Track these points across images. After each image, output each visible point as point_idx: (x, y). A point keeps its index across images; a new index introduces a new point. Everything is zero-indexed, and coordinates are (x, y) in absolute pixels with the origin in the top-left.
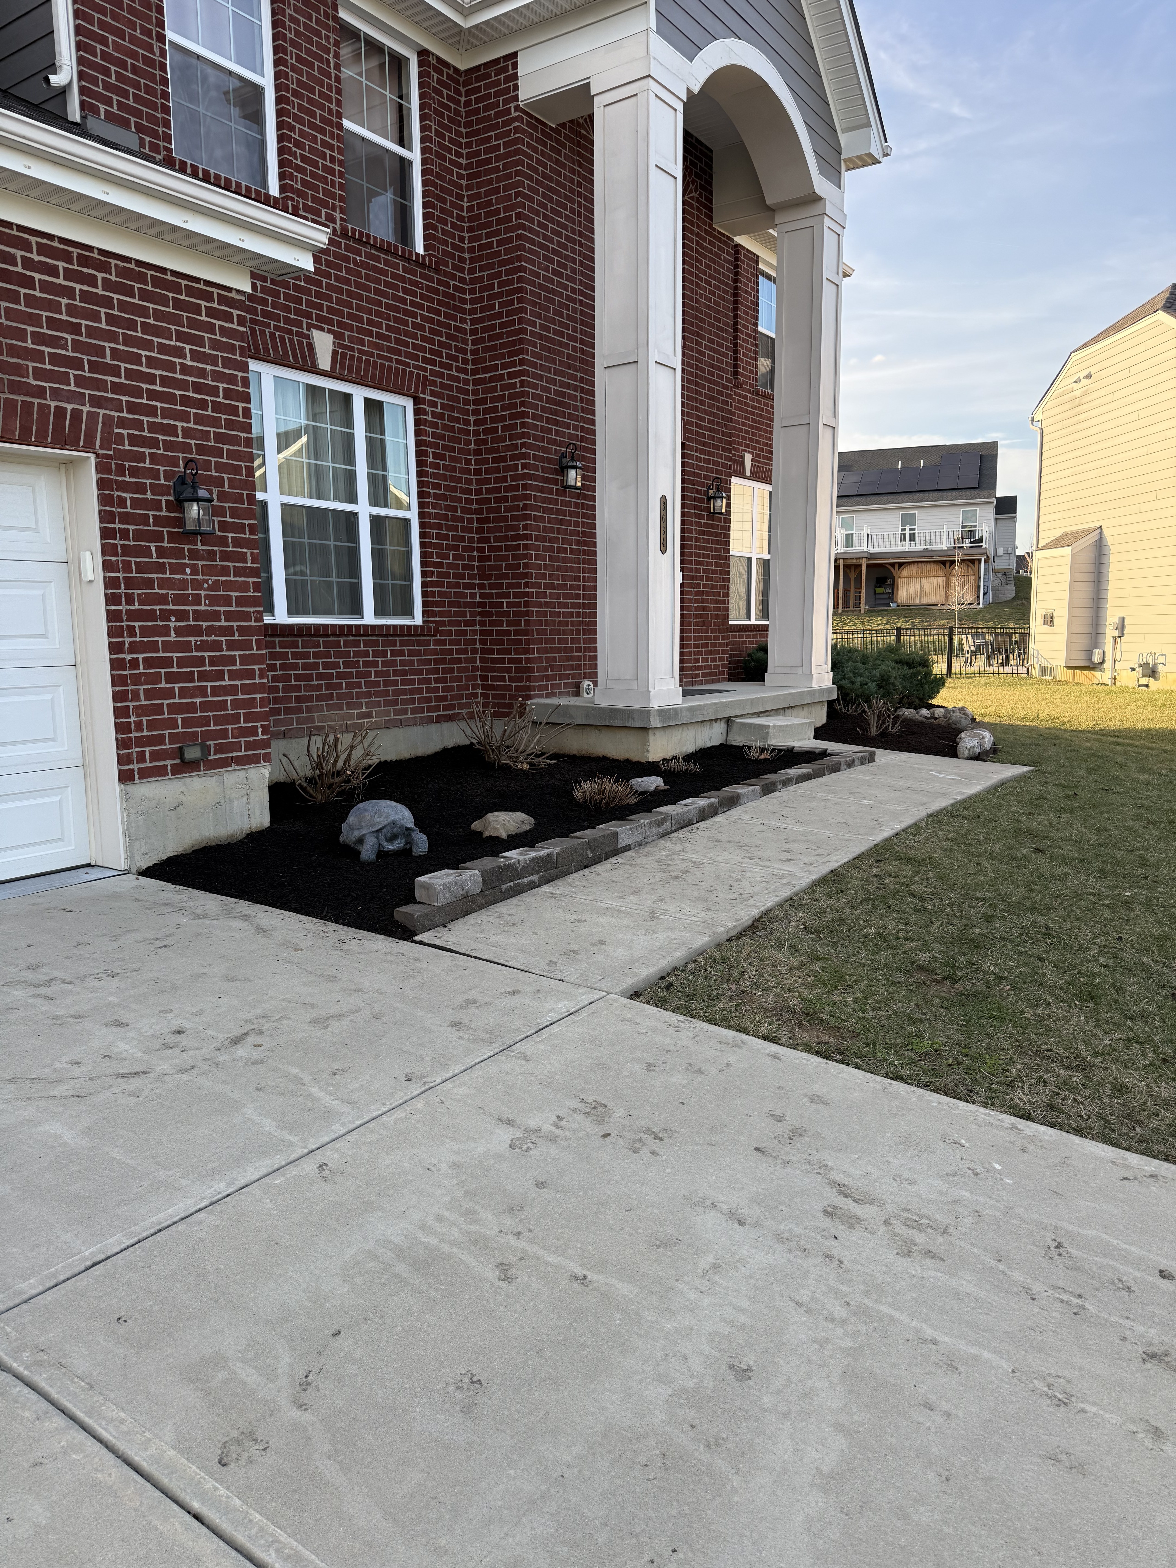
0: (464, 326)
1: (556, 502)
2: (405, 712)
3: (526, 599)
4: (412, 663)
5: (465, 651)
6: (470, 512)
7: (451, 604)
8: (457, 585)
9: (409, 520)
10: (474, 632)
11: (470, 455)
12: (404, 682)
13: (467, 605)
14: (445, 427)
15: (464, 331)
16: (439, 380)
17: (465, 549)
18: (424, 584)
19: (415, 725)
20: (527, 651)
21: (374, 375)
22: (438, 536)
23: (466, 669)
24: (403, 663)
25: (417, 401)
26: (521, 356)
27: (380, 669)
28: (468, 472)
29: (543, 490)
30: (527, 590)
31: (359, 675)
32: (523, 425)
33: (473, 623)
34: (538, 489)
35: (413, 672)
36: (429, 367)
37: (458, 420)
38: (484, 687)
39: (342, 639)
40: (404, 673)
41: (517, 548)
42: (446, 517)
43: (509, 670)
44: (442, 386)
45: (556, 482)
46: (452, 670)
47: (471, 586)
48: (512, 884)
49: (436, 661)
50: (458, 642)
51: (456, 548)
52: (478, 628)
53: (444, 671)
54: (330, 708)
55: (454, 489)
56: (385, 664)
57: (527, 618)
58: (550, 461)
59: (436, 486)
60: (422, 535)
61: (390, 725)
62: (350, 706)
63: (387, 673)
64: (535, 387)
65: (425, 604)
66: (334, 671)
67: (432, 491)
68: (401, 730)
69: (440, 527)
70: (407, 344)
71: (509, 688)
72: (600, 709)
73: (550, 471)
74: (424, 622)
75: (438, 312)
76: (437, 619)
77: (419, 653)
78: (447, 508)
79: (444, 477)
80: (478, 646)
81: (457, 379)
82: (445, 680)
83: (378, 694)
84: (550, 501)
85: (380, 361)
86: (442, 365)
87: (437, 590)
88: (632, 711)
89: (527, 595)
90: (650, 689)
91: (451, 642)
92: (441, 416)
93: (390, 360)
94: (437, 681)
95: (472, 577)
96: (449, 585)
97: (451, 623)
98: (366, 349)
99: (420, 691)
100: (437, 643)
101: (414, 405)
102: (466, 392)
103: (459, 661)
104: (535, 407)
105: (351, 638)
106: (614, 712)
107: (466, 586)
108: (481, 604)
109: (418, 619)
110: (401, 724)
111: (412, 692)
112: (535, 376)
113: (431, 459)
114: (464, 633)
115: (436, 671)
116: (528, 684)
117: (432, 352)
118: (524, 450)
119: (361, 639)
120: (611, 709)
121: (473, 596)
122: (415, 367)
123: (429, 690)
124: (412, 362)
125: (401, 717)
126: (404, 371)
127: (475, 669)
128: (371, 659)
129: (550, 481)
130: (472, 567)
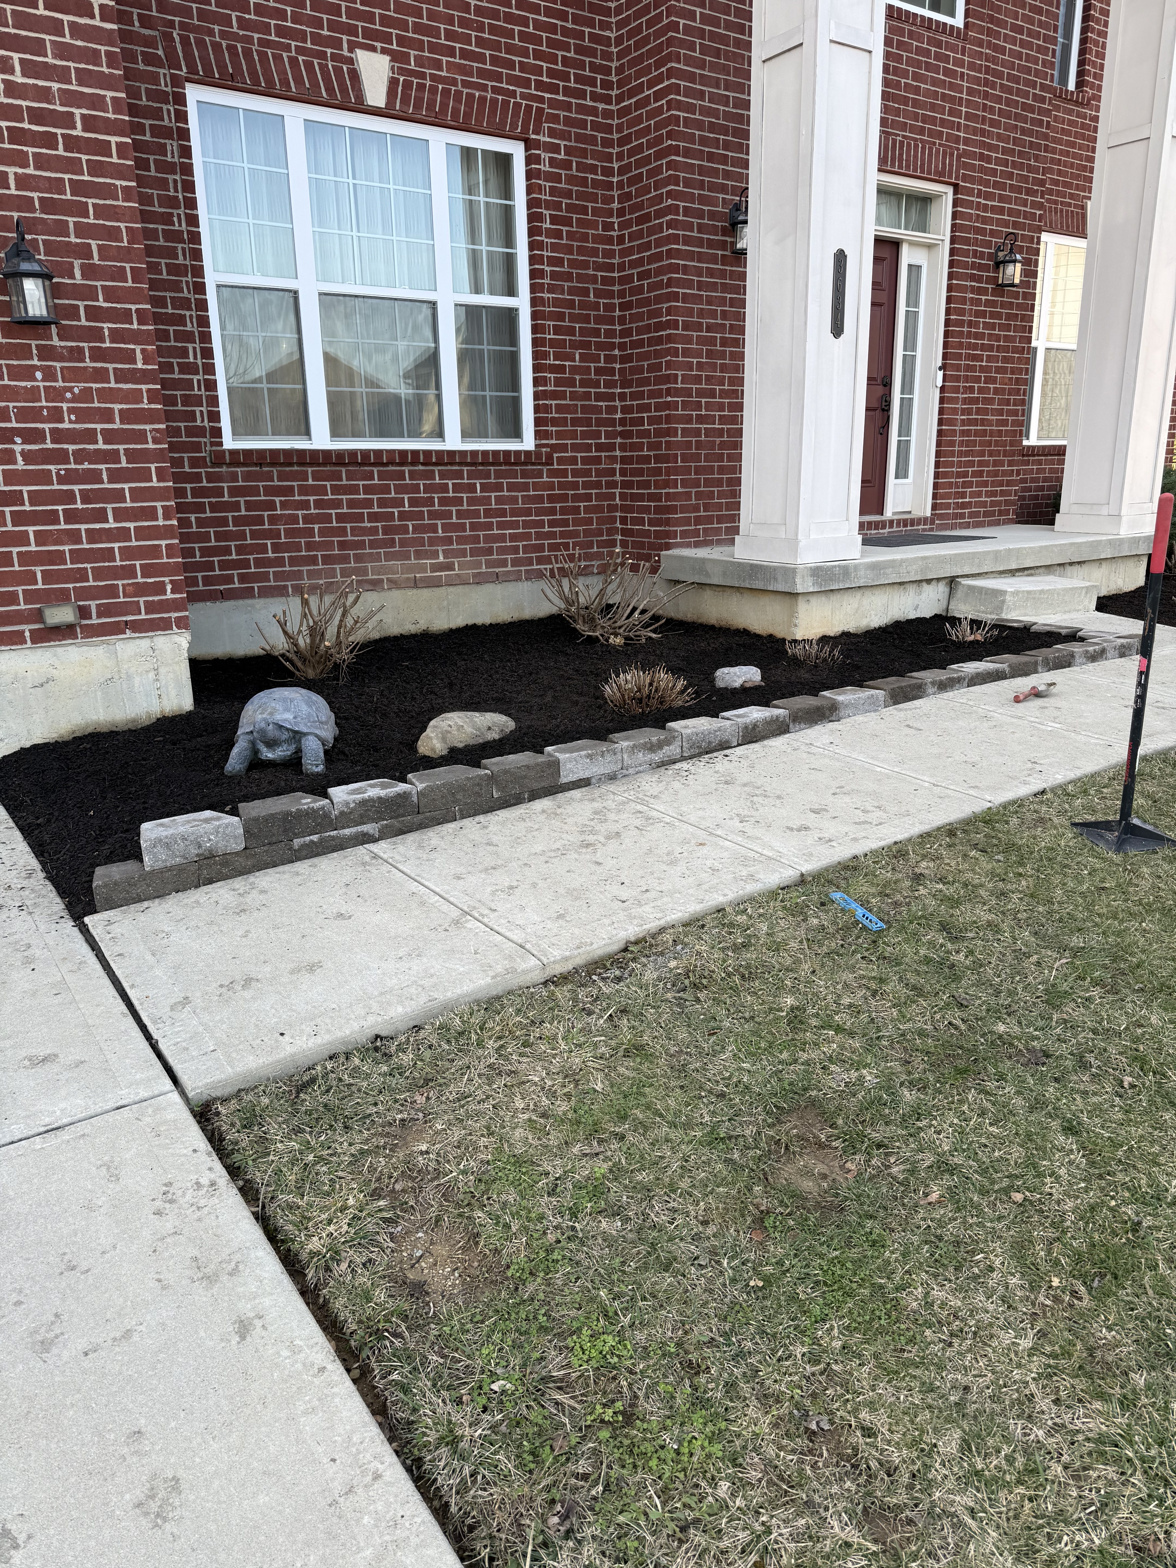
0: (607, 33)
1: (722, 274)
2: (504, 563)
3: (667, 412)
4: (515, 500)
5: (598, 485)
6: (610, 295)
7: (575, 422)
8: (587, 396)
9: (517, 310)
10: (613, 459)
11: (612, 216)
12: (501, 526)
13: (600, 422)
14: (571, 179)
15: (607, 41)
16: (562, 114)
17: (600, 346)
18: (537, 396)
19: (519, 579)
20: (666, 484)
21: (456, 111)
22: (557, 330)
23: (598, 509)
24: (499, 500)
25: (529, 145)
26: (669, 65)
27: (465, 507)
28: (609, 240)
29: (700, 257)
30: (669, 399)
31: (433, 515)
32: (670, 165)
33: (611, 447)
34: (690, 256)
35: (515, 513)
36: (547, 95)
37: (593, 169)
38: (625, 532)
39: (406, 469)
40: (502, 512)
41: (659, 340)
42: (571, 304)
43: (647, 509)
44: (568, 121)
45: (723, 245)
46: (576, 510)
47: (611, 397)
48: (315, 838)
49: (552, 499)
50: (588, 473)
51: (586, 345)
52: (618, 453)
53: (563, 511)
54: (389, 557)
55: (585, 265)
56: (471, 502)
57: (668, 439)
58: (712, 215)
59: (553, 262)
60: (535, 329)
61: (480, 580)
62: (419, 555)
63: (476, 514)
64: (691, 109)
65: (538, 422)
66: (395, 510)
67: (547, 268)
68: (499, 586)
69: (560, 317)
70: (511, 65)
71: (647, 534)
72: (739, 563)
73: (714, 230)
74: (536, 446)
75: (563, 16)
76: (554, 442)
77: (525, 487)
78: (572, 291)
79: (569, 249)
80: (618, 478)
81: (594, 111)
82: (565, 523)
83: (461, 540)
84: (711, 273)
85: (465, 91)
86: (567, 91)
87: (554, 402)
88: (775, 569)
89: (668, 406)
90: (800, 537)
91: (575, 473)
92: (567, 165)
93: (484, 88)
94: (552, 524)
95: (609, 384)
96: (574, 396)
97: (575, 448)
98: (444, 74)
99: (527, 536)
100: (552, 473)
101: (526, 150)
102: (608, 129)
103: (588, 498)
104: (691, 138)
105: (421, 467)
106: (755, 569)
107: (599, 397)
108: (623, 422)
109: (528, 442)
110: (497, 578)
111: (513, 538)
112: (689, 92)
113: (547, 225)
114: (598, 460)
115: (552, 511)
116: (667, 528)
117: (551, 73)
118: (670, 202)
119: (436, 469)
120: (752, 565)
121: (612, 410)
122: (523, 96)
123: (539, 536)
124: (519, 90)
125: (497, 570)
126: (506, 103)
127: (612, 508)
128: (451, 495)
129: (711, 244)
130: (612, 371)
